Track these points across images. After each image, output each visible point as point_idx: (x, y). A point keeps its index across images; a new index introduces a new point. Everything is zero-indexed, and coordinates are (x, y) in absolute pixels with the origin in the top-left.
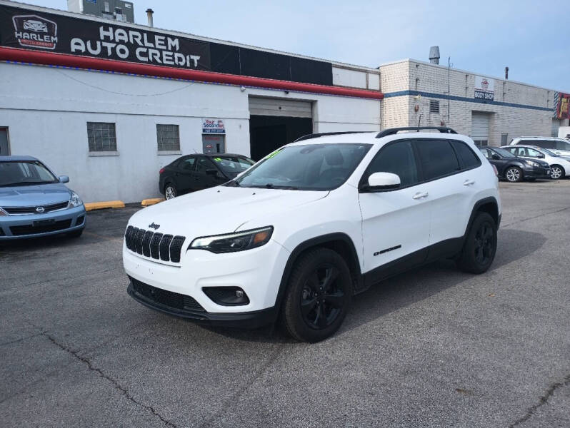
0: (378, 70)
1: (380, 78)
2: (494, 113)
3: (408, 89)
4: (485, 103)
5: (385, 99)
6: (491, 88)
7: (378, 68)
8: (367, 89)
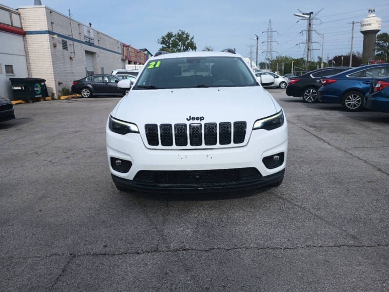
0: (17, 11)
1: (20, 18)
2: (95, 53)
3: (47, 30)
4: (91, 45)
5: (27, 35)
6: (92, 36)
7: (17, 9)
8: (12, 25)
